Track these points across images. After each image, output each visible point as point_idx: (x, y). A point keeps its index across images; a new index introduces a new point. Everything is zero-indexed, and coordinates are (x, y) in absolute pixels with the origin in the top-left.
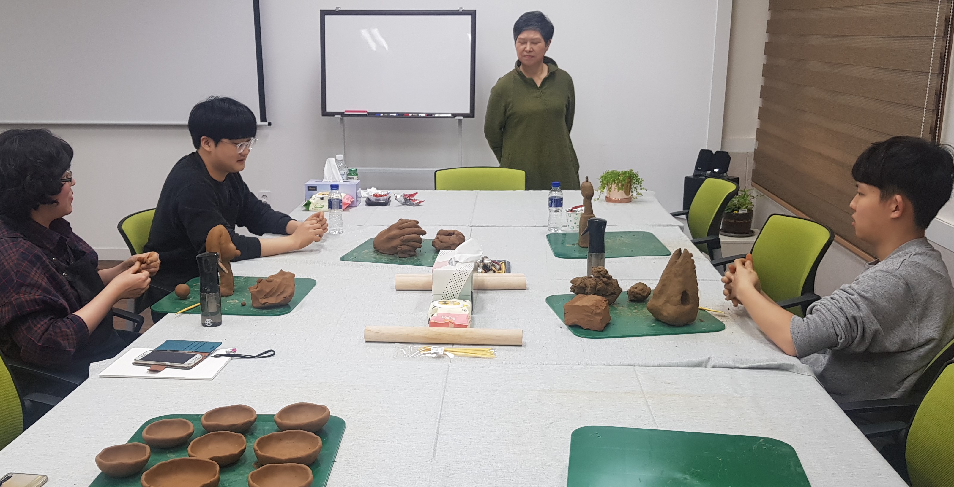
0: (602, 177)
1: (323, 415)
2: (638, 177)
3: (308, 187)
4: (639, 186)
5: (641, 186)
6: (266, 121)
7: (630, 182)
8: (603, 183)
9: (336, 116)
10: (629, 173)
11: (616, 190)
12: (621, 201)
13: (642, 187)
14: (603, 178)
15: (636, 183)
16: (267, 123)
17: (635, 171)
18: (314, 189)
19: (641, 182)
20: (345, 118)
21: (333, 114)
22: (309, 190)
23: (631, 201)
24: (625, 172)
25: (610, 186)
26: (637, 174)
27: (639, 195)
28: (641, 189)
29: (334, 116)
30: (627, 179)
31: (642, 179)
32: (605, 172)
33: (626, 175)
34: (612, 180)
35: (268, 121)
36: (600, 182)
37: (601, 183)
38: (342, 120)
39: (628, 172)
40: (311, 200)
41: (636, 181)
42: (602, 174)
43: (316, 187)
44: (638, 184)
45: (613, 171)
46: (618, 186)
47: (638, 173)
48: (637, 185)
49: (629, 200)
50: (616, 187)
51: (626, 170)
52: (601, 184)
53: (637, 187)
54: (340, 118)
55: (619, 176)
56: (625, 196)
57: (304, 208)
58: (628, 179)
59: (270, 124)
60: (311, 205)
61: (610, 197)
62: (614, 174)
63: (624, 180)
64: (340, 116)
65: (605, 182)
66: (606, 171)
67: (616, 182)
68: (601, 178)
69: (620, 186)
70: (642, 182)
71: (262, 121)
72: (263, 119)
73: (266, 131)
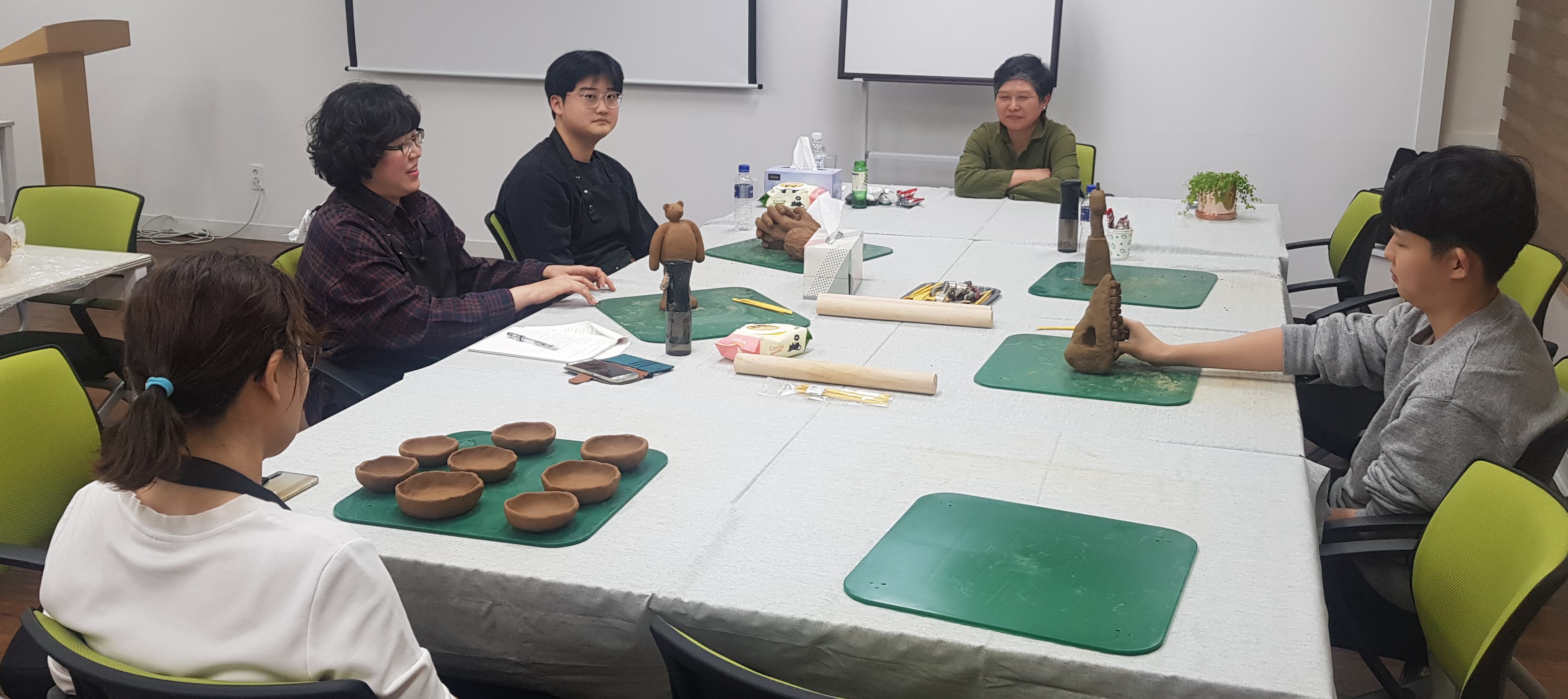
0: (1192, 182)
1: (637, 450)
2: (1247, 183)
3: (769, 175)
4: (1248, 195)
5: (1251, 195)
6: (756, 83)
7: (1234, 190)
8: (1193, 189)
9: (855, 79)
10: (1233, 177)
11: (1214, 201)
12: (1219, 218)
13: (1253, 197)
14: (1194, 183)
15: (1244, 191)
16: (756, 86)
17: (1242, 175)
18: (777, 177)
19: (1251, 190)
20: (871, 84)
21: (851, 76)
22: (770, 179)
23: (1235, 218)
24: (1228, 175)
25: (1204, 195)
26: (1245, 179)
27: (1249, 209)
28: (1253, 200)
29: (852, 79)
30: (1229, 184)
31: (1252, 186)
32: (1196, 174)
33: (1229, 179)
34: (1207, 186)
35: (759, 82)
36: (1189, 189)
37: (1191, 191)
38: (864, 85)
39: (1231, 175)
40: (769, 193)
41: (1245, 188)
42: (1191, 178)
43: (779, 176)
44: (1247, 193)
45: (1210, 173)
46: (1216, 195)
47: (1246, 177)
48: (1245, 194)
49: (1233, 217)
50: (1213, 197)
51: (1228, 172)
52: (1191, 193)
53: (1246, 197)
54: (863, 83)
55: (1218, 180)
56: (1226, 211)
57: (761, 204)
58: (1232, 185)
59: (760, 87)
60: (769, 199)
61: (1204, 211)
62: (1211, 177)
63: (1225, 186)
64: (861, 80)
65: (1197, 189)
66: (1198, 173)
67: (1214, 189)
68: (1190, 184)
69: (1219, 195)
70: (1254, 190)
71: (750, 82)
72: (752, 79)
73: (755, 96)
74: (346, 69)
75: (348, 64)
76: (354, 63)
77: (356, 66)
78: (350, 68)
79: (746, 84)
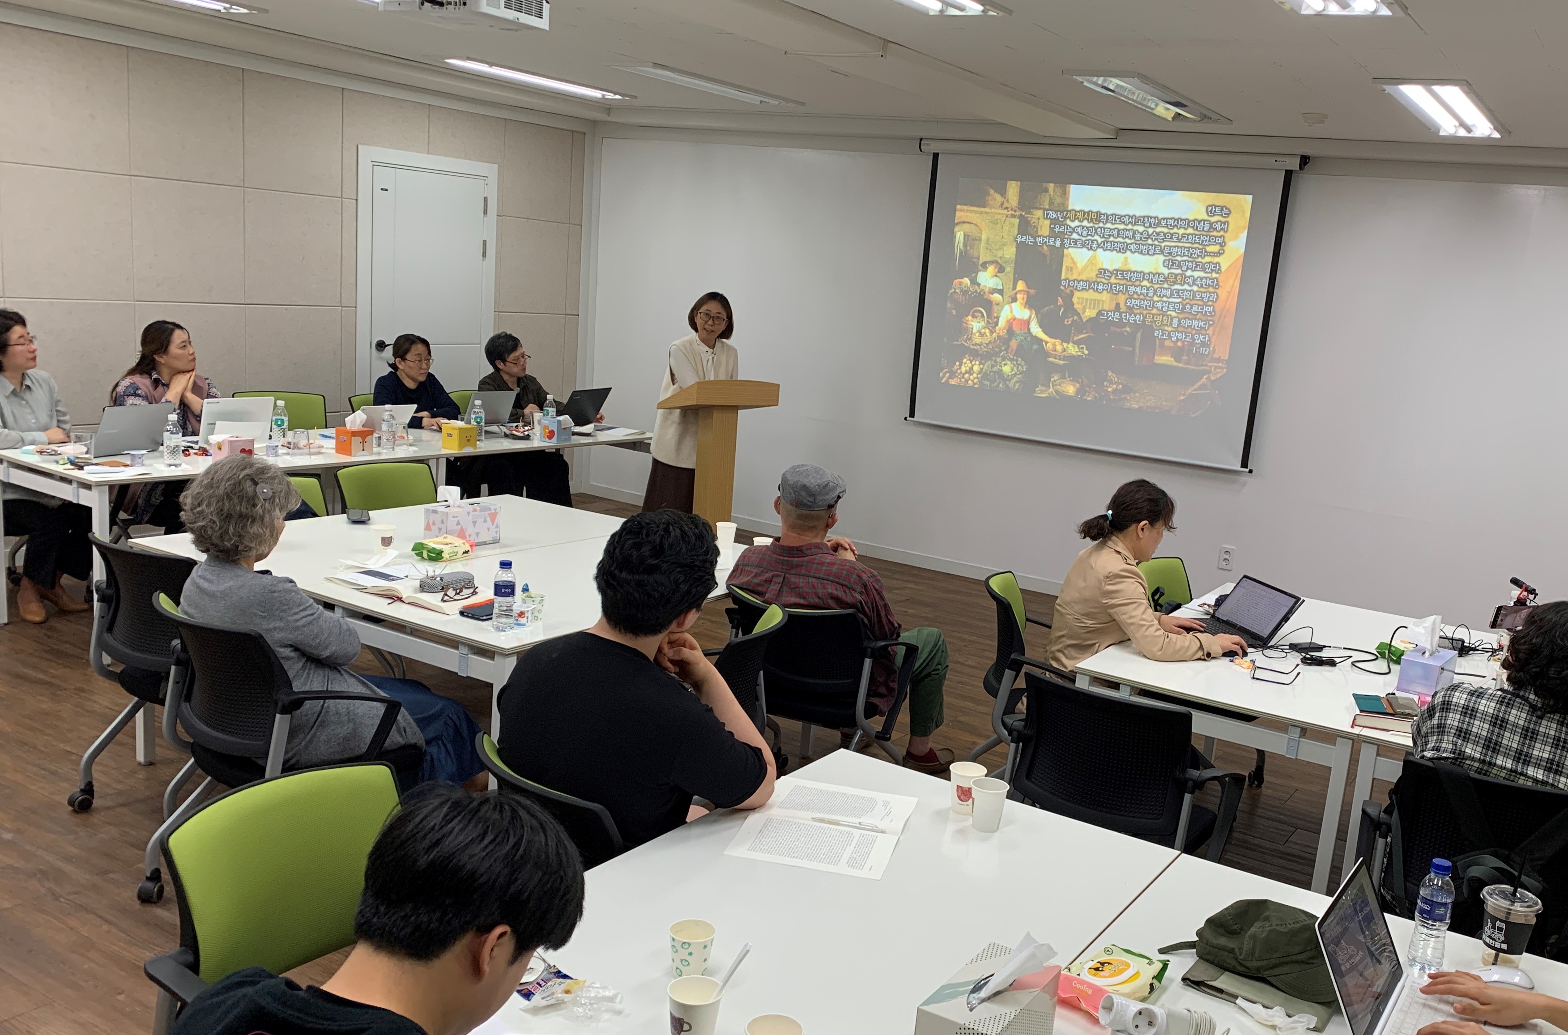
6: (1247, 468)
16: (1247, 470)
35: (1249, 467)
71: (1242, 467)
72: (1244, 464)
73: (1246, 479)
74: (906, 419)
75: (908, 415)
76: (912, 414)
77: (913, 417)
78: (908, 418)
79: (1238, 467)
